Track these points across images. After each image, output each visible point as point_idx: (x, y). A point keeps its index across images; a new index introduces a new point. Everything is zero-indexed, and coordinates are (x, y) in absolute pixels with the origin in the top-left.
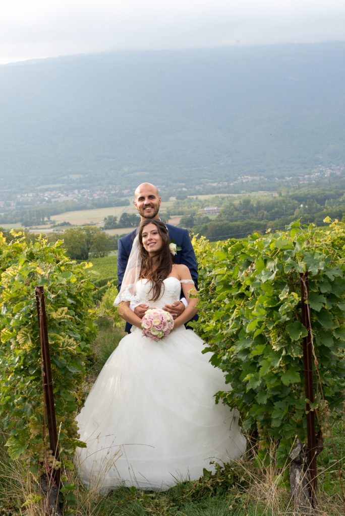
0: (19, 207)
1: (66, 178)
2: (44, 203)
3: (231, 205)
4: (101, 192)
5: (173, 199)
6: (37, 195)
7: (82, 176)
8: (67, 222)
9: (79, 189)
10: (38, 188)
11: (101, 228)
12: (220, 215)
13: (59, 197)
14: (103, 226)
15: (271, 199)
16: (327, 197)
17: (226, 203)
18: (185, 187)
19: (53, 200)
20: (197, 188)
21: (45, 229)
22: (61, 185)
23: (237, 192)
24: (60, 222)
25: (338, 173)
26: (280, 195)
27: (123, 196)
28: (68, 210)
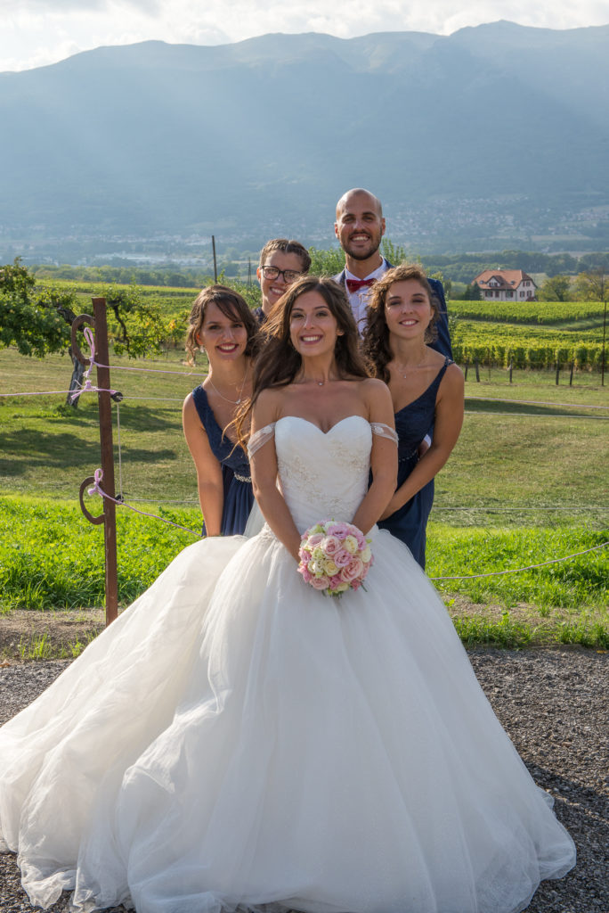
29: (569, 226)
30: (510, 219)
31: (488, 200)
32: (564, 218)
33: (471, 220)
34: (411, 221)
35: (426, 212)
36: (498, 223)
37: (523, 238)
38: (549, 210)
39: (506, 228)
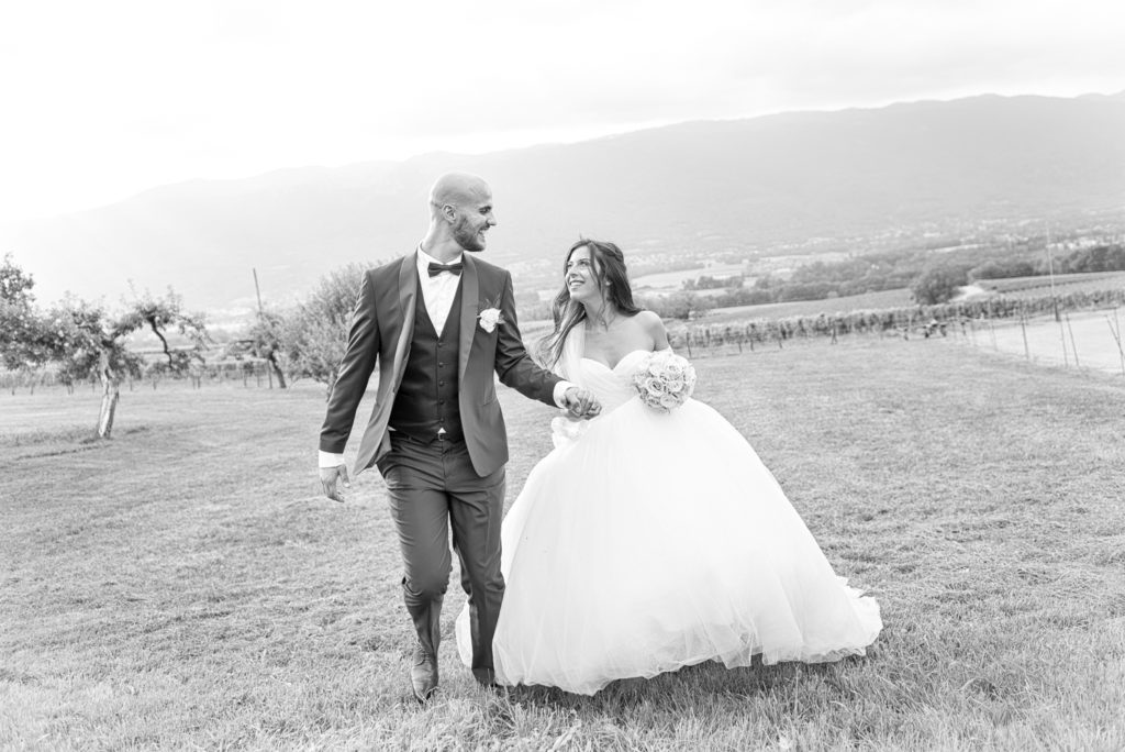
3: (804, 266)
4: (677, 256)
5: (746, 261)
7: (658, 241)
9: (656, 253)
12: (794, 277)
15: (841, 260)
16: (899, 258)
17: (799, 264)
18: (757, 249)
20: (769, 250)
22: (637, 250)
23: (808, 254)
24: (642, 285)
25: (909, 233)
26: (851, 257)
27: (697, 259)
28: (647, 274)
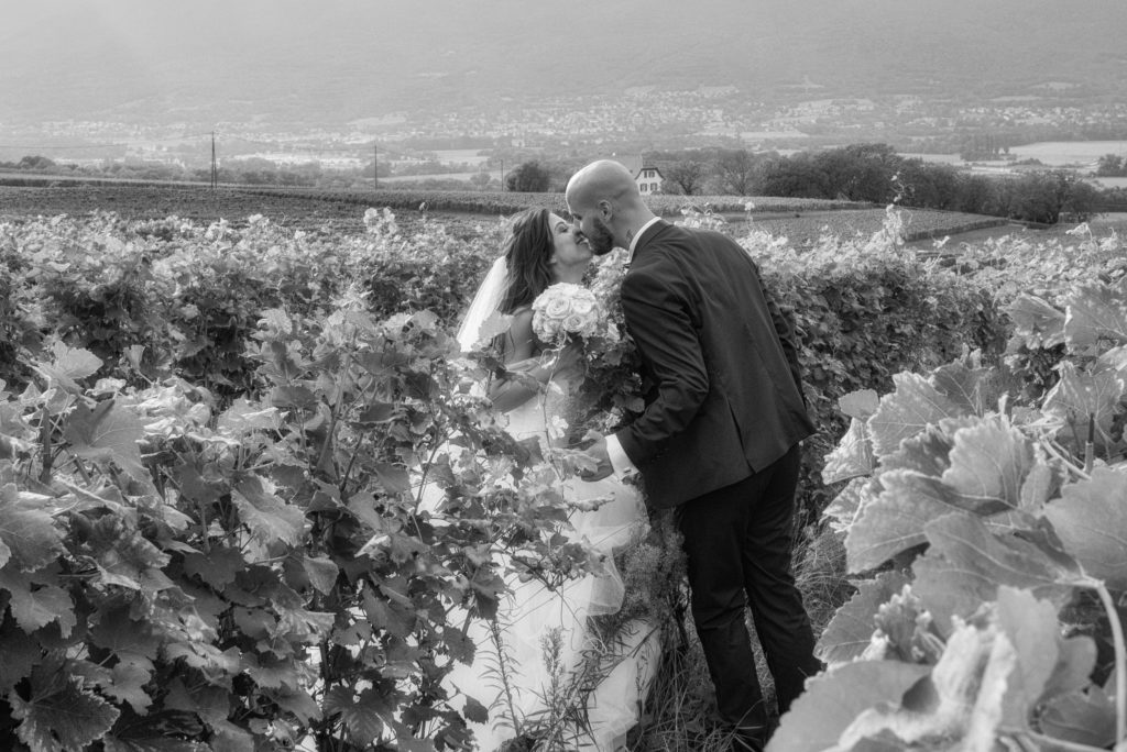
0: (960, 128)
1: (1043, 86)
2: (1002, 125)
4: (1100, 114)
6: (993, 111)
7: (1070, 85)
8: (1035, 158)
9: (1064, 106)
10: (994, 100)
11: (1092, 173)
13: (1028, 117)
14: (1095, 171)
19: (1018, 122)
21: (999, 167)
29: (785, 123)
30: (718, 113)
31: (694, 93)
32: (779, 113)
33: (674, 114)
34: (606, 115)
35: (623, 107)
36: (704, 118)
37: (732, 135)
38: (762, 104)
39: (715, 124)
